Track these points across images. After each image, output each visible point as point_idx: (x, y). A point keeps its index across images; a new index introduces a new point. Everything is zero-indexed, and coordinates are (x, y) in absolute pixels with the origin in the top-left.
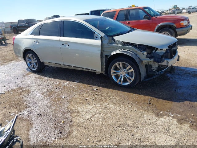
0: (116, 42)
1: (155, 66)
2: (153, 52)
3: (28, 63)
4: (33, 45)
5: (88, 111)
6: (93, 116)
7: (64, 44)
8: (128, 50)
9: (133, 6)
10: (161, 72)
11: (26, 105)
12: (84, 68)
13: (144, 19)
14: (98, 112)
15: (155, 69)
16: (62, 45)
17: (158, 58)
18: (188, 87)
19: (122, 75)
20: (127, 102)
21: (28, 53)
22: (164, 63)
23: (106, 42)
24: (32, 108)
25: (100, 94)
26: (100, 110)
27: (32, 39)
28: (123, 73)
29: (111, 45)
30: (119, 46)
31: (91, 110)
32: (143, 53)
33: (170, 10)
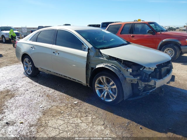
0: (102, 55)
1: (142, 85)
2: (141, 69)
3: (25, 67)
4: (30, 51)
5: (57, 127)
6: (60, 133)
7: (55, 51)
8: (112, 65)
9: (140, 20)
10: (147, 93)
11: (2, 110)
12: (71, 78)
13: (149, 34)
14: (66, 129)
15: (142, 88)
16: (53, 53)
17: (145, 77)
18: (178, 113)
19: (106, 90)
20: (102, 123)
21: (25, 57)
22: (152, 83)
23: (92, 54)
24: (6, 114)
25: (78, 108)
26: (70, 128)
27: (30, 44)
28: (107, 88)
29: (97, 58)
30: (105, 60)
31: (60, 126)
32: (127, 70)
33: (184, 27)
